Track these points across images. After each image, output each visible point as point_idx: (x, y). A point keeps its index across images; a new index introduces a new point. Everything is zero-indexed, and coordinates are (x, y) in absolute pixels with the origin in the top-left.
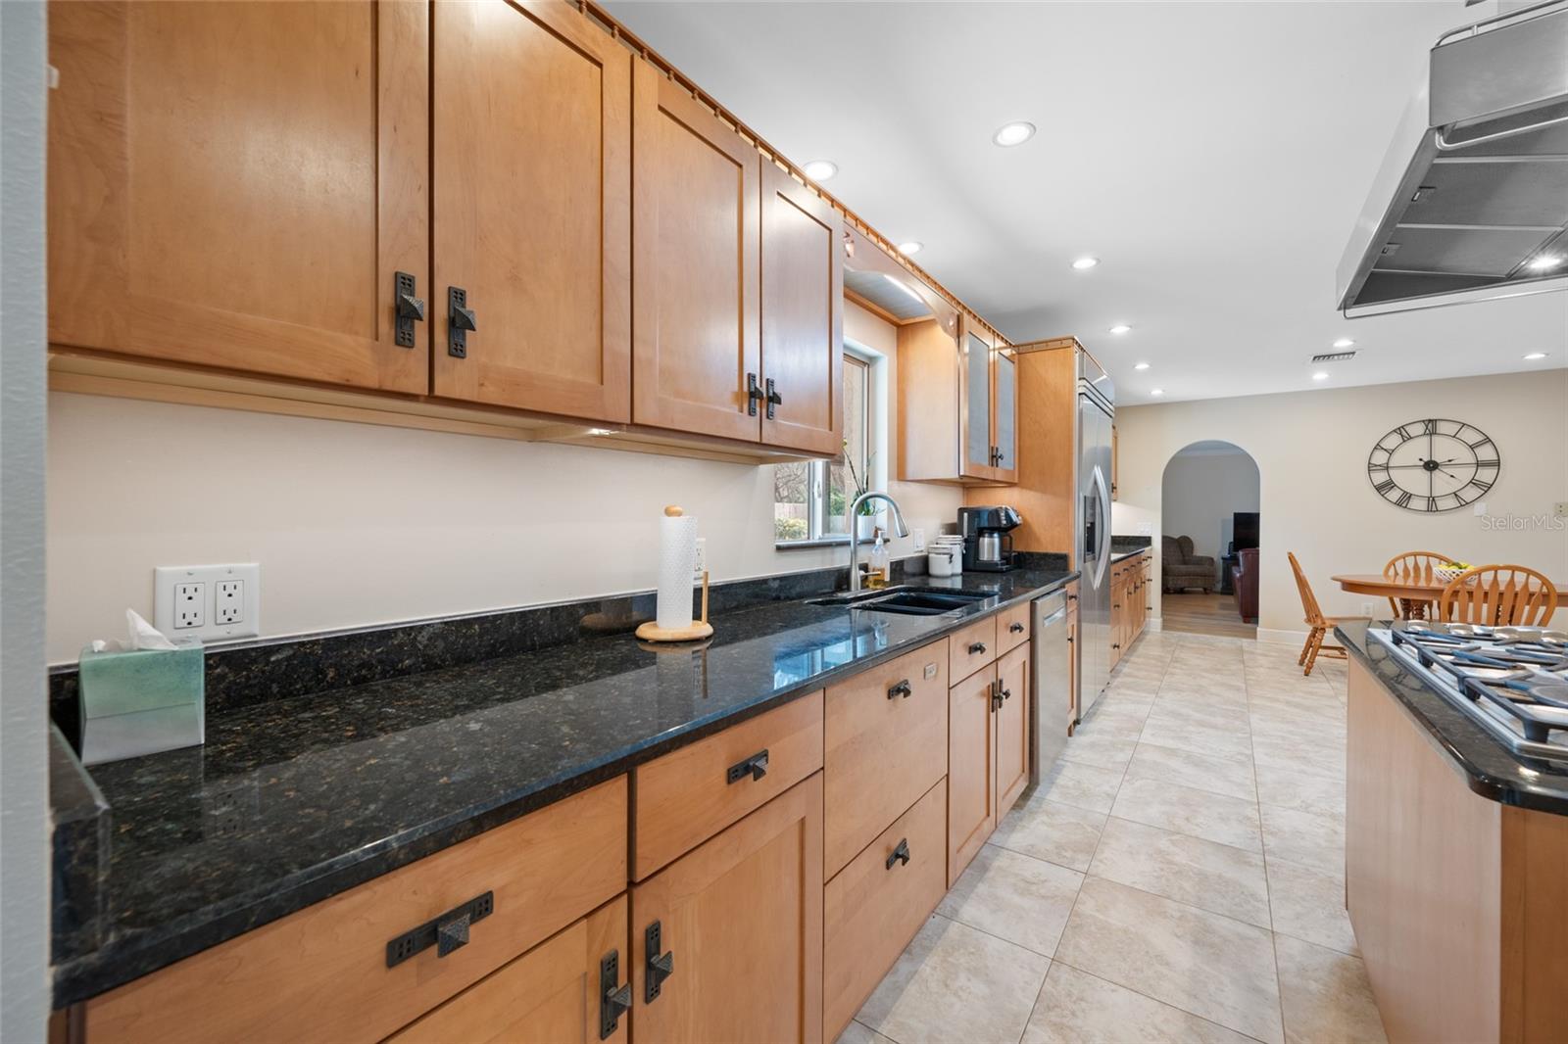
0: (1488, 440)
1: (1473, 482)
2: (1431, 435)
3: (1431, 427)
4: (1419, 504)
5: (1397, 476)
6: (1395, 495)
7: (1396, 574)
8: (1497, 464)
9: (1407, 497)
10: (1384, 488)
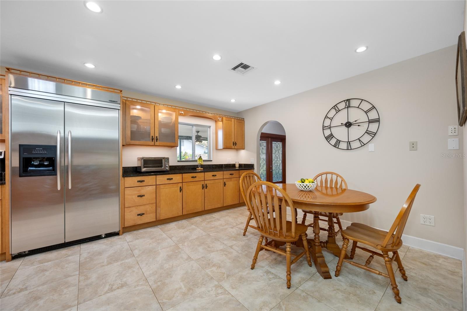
0: (373, 107)
1: (367, 132)
2: (348, 107)
3: (348, 103)
4: (343, 146)
5: (334, 131)
6: (333, 141)
8: (378, 120)
9: (338, 142)
10: (329, 138)
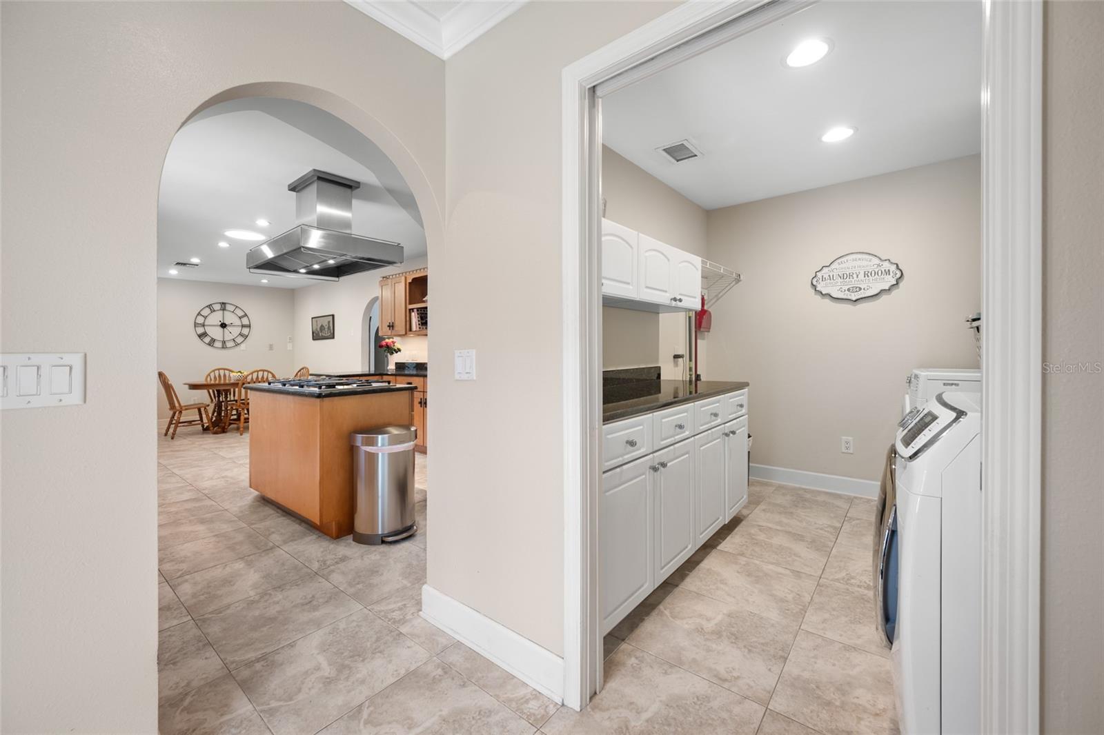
0: (246, 315)
1: (241, 334)
2: (223, 310)
3: (223, 306)
4: (219, 344)
5: (208, 330)
6: (207, 340)
7: (211, 380)
8: (249, 326)
9: (213, 341)
10: (202, 336)
